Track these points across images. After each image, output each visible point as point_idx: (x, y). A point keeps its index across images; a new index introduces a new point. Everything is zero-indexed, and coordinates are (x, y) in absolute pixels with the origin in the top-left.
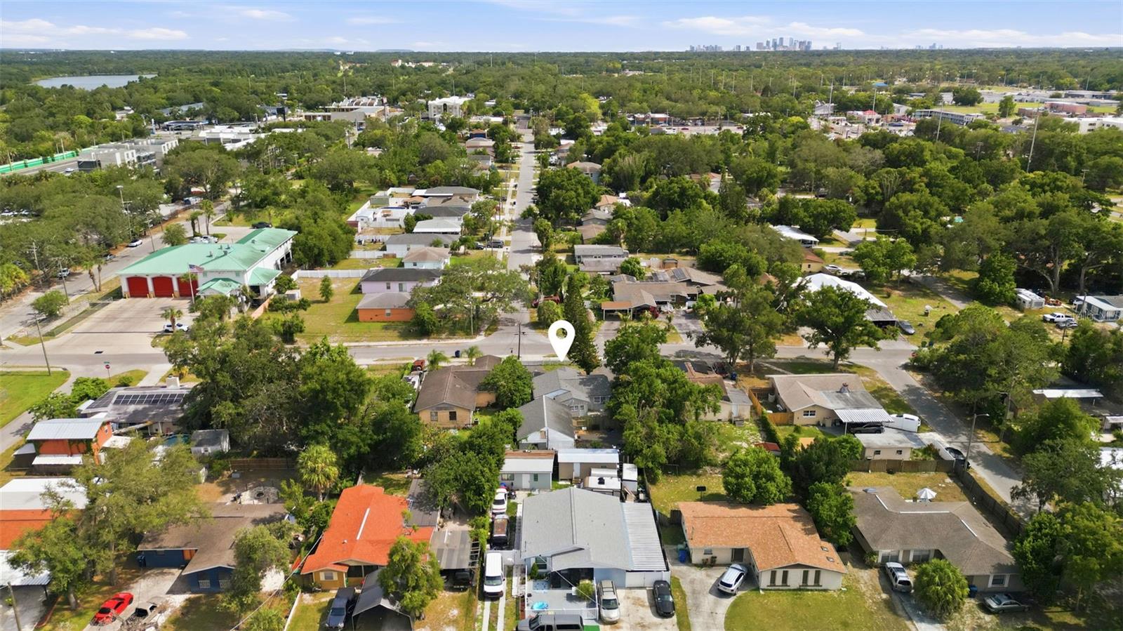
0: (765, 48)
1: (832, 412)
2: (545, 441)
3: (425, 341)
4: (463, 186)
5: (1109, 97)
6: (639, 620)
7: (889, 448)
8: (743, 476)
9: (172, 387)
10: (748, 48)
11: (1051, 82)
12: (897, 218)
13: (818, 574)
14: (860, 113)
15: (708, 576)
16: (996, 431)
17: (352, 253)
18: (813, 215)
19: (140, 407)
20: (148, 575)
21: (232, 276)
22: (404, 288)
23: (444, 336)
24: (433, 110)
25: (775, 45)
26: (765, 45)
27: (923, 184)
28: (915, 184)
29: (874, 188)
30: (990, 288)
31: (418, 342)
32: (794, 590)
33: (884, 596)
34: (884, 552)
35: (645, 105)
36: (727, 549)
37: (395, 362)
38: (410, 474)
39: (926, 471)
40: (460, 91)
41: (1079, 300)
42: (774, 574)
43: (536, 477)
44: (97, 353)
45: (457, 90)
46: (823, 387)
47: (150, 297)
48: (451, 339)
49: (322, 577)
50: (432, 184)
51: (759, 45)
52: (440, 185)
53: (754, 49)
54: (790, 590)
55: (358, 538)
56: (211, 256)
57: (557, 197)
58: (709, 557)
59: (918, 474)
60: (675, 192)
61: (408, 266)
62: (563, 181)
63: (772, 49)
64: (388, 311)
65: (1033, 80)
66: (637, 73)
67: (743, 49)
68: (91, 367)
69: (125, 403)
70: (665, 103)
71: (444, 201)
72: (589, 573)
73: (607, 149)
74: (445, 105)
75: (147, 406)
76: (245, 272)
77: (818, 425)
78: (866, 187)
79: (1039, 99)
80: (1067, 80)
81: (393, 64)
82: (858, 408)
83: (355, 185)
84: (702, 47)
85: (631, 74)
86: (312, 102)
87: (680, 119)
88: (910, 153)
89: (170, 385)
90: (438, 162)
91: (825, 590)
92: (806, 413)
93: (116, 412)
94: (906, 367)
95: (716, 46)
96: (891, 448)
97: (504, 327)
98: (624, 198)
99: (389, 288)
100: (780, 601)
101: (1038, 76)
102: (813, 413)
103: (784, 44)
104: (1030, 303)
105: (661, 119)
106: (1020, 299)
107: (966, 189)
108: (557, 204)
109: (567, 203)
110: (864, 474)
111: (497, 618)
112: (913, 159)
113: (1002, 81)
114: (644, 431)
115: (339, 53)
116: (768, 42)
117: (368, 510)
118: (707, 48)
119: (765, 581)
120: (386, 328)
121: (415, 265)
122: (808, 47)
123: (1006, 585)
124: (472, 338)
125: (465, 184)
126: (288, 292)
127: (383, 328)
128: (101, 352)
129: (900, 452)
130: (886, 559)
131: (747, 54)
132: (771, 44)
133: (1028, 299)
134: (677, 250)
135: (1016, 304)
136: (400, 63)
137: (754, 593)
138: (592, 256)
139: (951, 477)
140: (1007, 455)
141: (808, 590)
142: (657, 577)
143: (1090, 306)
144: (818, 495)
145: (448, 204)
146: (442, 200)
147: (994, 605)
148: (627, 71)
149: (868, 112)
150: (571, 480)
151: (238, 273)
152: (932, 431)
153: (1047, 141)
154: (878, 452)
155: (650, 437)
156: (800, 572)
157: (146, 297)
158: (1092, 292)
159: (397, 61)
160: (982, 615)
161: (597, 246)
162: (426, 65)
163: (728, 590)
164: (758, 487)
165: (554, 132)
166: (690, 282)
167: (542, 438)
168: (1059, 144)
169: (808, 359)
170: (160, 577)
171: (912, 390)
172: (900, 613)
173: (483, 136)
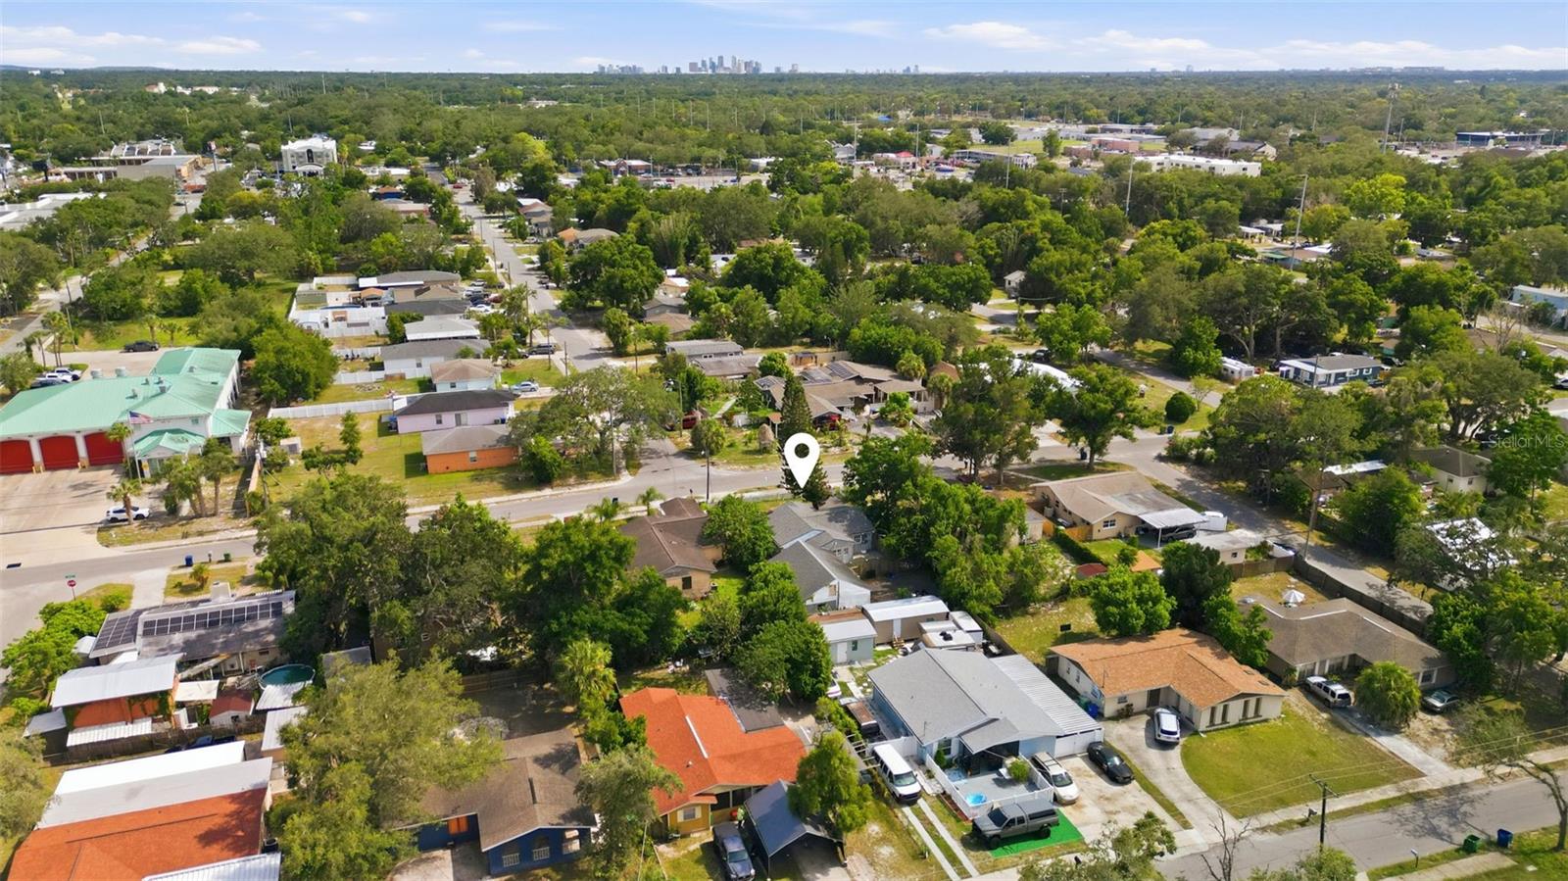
0: (700, 69)
1: (1136, 518)
2: (835, 598)
3: (547, 492)
4: (429, 269)
5: (1148, 132)
6: (1098, 793)
8: (1125, 603)
9: (221, 599)
10: (678, 69)
11: (1076, 114)
12: (1049, 281)
13: (1258, 701)
14: (892, 156)
15: (1132, 728)
16: (1305, 520)
17: (335, 377)
18: (947, 285)
19: (192, 635)
20: (403, 867)
21: (187, 426)
22: (463, 420)
23: (572, 482)
24: (290, 159)
25: (713, 66)
26: (700, 66)
27: (1046, 241)
28: (1037, 241)
29: (992, 249)
30: (1195, 359)
31: (539, 493)
32: (1234, 726)
33: (1325, 715)
34: (1299, 667)
35: (611, 147)
36: (1140, 693)
37: (529, 524)
38: (672, 667)
39: (1266, 573)
40: (302, 131)
41: (1285, 365)
42: (1213, 709)
43: (855, 644)
44: (9, 566)
45: (297, 128)
46: (1109, 490)
47: (39, 472)
48: (585, 484)
49: (680, 817)
50: (384, 269)
51: (693, 66)
52: (395, 270)
53: (685, 70)
54: (1230, 727)
55: (706, 756)
56: (134, 396)
57: (611, 277)
58: (1123, 705)
59: (1259, 578)
60: (768, 264)
61: (443, 388)
62: (613, 255)
63: (710, 72)
64: (473, 455)
65: (1054, 113)
66: (551, 103)
67: (671, 71)
68: (21, 589)
69: (162, 631)
70: (639, 145)
71: (417, 293)
72: (1012, 749)
73: (616, 210)
74: (309, 151)
75: (202, 632)
76: (207, 416)
77: (1119, 536)
78: (982, 247)
79: (1075, 135)
80: (1093, 112)
81: (148, 90)
82: (1161, 510)
83: (257, 275)
84: (615, 68)
85: (542, 104)
87: (668, 167)
88: (1010, 204)
89: (217, 595)
90: (388, 236)
91: (1266, 721)
92: (1106, 523)
93: (155, 648)
94: (1160, 458)
95: (634, 67)
97: (648, 461)
98: (674, 276)
99: (439, 422)
100: (1227, 740)
101: (1058, 108)
102: (1113, 523)
103: (726, 65)
104: (1240, 372)
105: (641, 167)
106: (1226, 369)
107: (1088, 245)
108: (613, 287)
109: (627, 285)
111: (931, 824)
112: (1014, 212)
113: (1019, 113)
114: (969, 566)
115: (38, 72)
116: (704, 62)
117: (687, 718)
118: (622, 68)
119: (1203, 723)
120: (477, 479)
121: (453, 386)
122: (757, 69)
123: (1434, 681)
124: (615, 480)
126: (284, 442)
127: (473, 480)
128: (19, 565)
129: (1235, 555)
130: (1304, 675)
131: (678, 77)
132: (708, 64)
133: (1237, 369)
134: (798, 341)
135: (1224, 376)
136: (162, 88)
137: (1196, 737)
138: (700, 356)
139: (1293, 576)
140: (1327, 544)
141: (1248, 724)
142: (1088, 739)
143: (1297, 371)
144: (1223, 610)
145: (426, 297)
146: (412, 292)
147: (1438, 704)
148: (534, 101)
149: (903, 154)
150: (890, 643)
151: (195, 420)
152: (1237, 528)
153: (1145, 184)
155: (978, 573)
156: (1241, 702)
157: (31, 471)
158: (1290, 355)
159: (157, 85)
160: (1429, 717)
161: (697, 342)
162: (211, 90)
163: (1173, 738)
164: (1146, 612)
165: (502, 187)
166: (859, 380)
167: (831, 595)
168: (1157, 188)
169: (1051, 461)
170: (423, 867)
171: (1186, 485)
172: (1353, 730)
173: (398, 195)
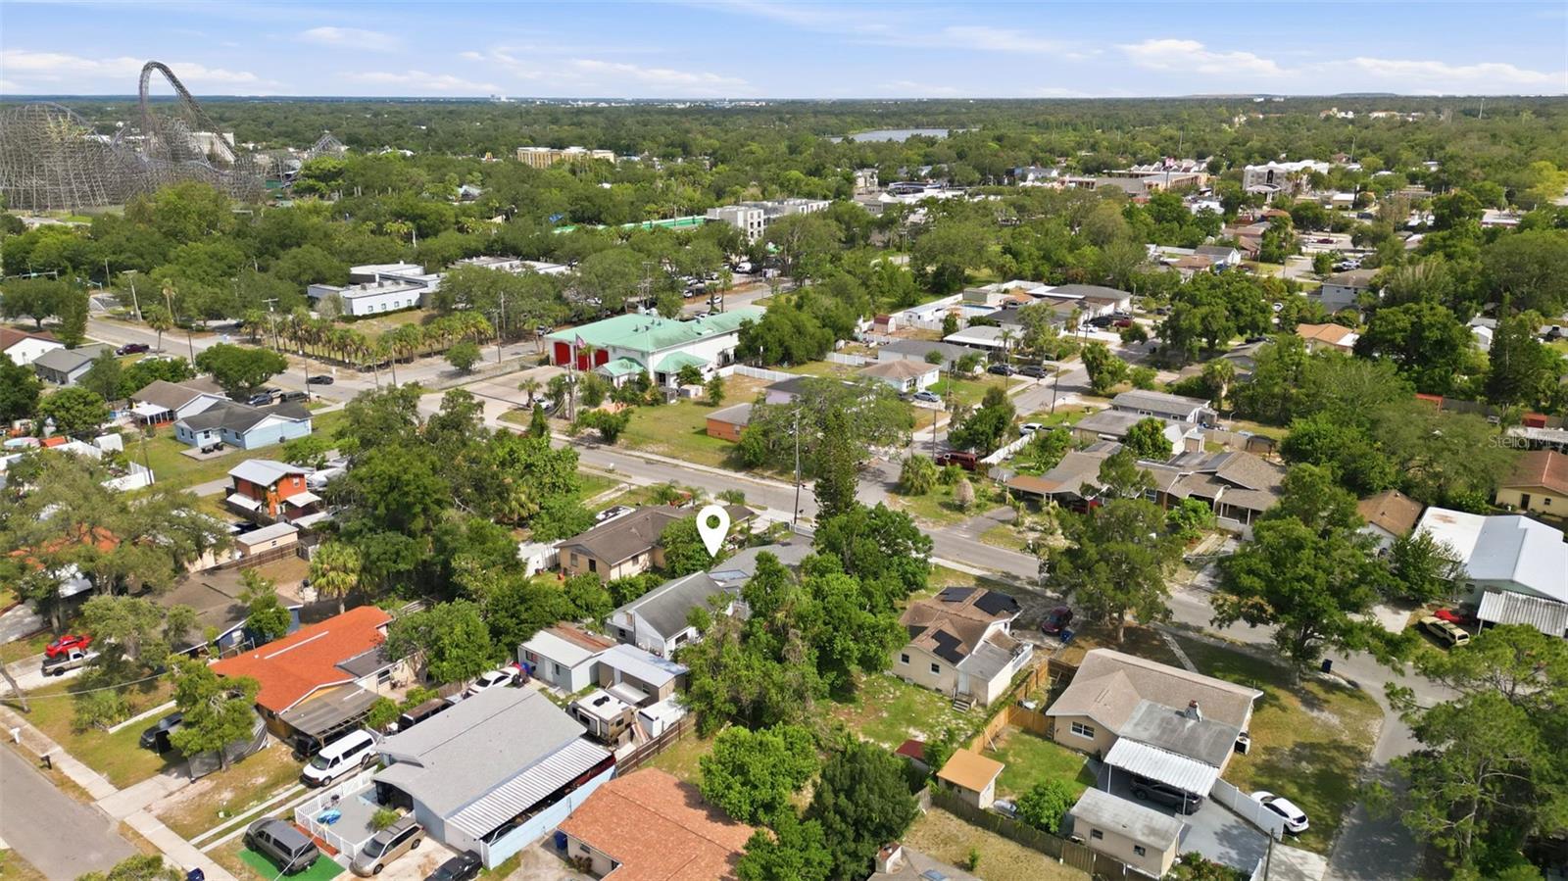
1: (1115, 740)
3: (740, 474)
7: (1123, 837)
17: (829, 354)
21: (638, 357)
23: (769, 473)
24: (1250, 179)
31: (732, 474)
43: (557, 668)
50: (1070, 280)
52: (1081, 283)
55: (268, 657)
56: (636, 331)
74: (1271, 173)
76: (650, 353)
86: (1094, 164)
92: (1077, 728)
96: (1125, 837)
102: (1089, 732)
110: (1047, 861)
111: (282, 805)
117: (324, 633)
120: (723, 449)
125: (1121, 285)
127: (719, 449)
136: (1333, 112)
138: (1135, 410)
142: (474, 844)
145: (1049, 308)
151: (644, 354)
154: (1097, 834)
159: (1330, 110)
161: (1172, 397)
167: (628, 624)
